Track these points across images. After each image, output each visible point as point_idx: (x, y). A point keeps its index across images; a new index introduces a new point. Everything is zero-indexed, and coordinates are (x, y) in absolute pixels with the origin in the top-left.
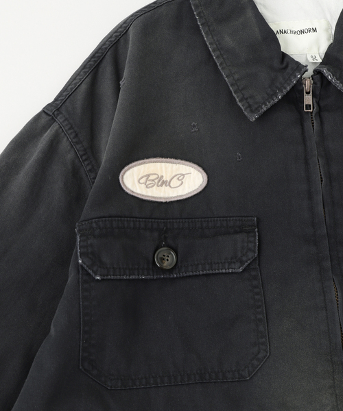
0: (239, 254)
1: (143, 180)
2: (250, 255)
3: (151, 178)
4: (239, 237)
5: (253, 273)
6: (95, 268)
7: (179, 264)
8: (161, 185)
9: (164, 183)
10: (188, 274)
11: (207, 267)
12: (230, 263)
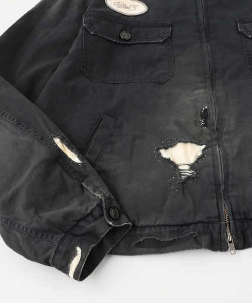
0: (161, 35)
1: (116, 4)
2: (167, 35)
3: (120, 4)
4: (162, 29)
5: (168, 43)
6: (91, 29)
7: (132, 38)
8: (125, 8)
9: (126, 7)
10: (136, 42)
11: (145, 39)
12: (156, 39)
